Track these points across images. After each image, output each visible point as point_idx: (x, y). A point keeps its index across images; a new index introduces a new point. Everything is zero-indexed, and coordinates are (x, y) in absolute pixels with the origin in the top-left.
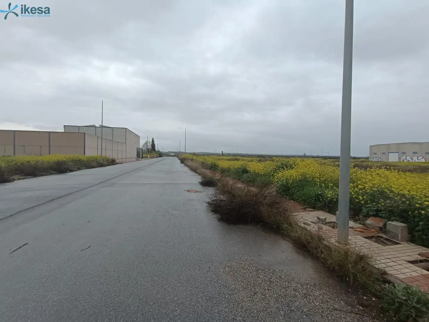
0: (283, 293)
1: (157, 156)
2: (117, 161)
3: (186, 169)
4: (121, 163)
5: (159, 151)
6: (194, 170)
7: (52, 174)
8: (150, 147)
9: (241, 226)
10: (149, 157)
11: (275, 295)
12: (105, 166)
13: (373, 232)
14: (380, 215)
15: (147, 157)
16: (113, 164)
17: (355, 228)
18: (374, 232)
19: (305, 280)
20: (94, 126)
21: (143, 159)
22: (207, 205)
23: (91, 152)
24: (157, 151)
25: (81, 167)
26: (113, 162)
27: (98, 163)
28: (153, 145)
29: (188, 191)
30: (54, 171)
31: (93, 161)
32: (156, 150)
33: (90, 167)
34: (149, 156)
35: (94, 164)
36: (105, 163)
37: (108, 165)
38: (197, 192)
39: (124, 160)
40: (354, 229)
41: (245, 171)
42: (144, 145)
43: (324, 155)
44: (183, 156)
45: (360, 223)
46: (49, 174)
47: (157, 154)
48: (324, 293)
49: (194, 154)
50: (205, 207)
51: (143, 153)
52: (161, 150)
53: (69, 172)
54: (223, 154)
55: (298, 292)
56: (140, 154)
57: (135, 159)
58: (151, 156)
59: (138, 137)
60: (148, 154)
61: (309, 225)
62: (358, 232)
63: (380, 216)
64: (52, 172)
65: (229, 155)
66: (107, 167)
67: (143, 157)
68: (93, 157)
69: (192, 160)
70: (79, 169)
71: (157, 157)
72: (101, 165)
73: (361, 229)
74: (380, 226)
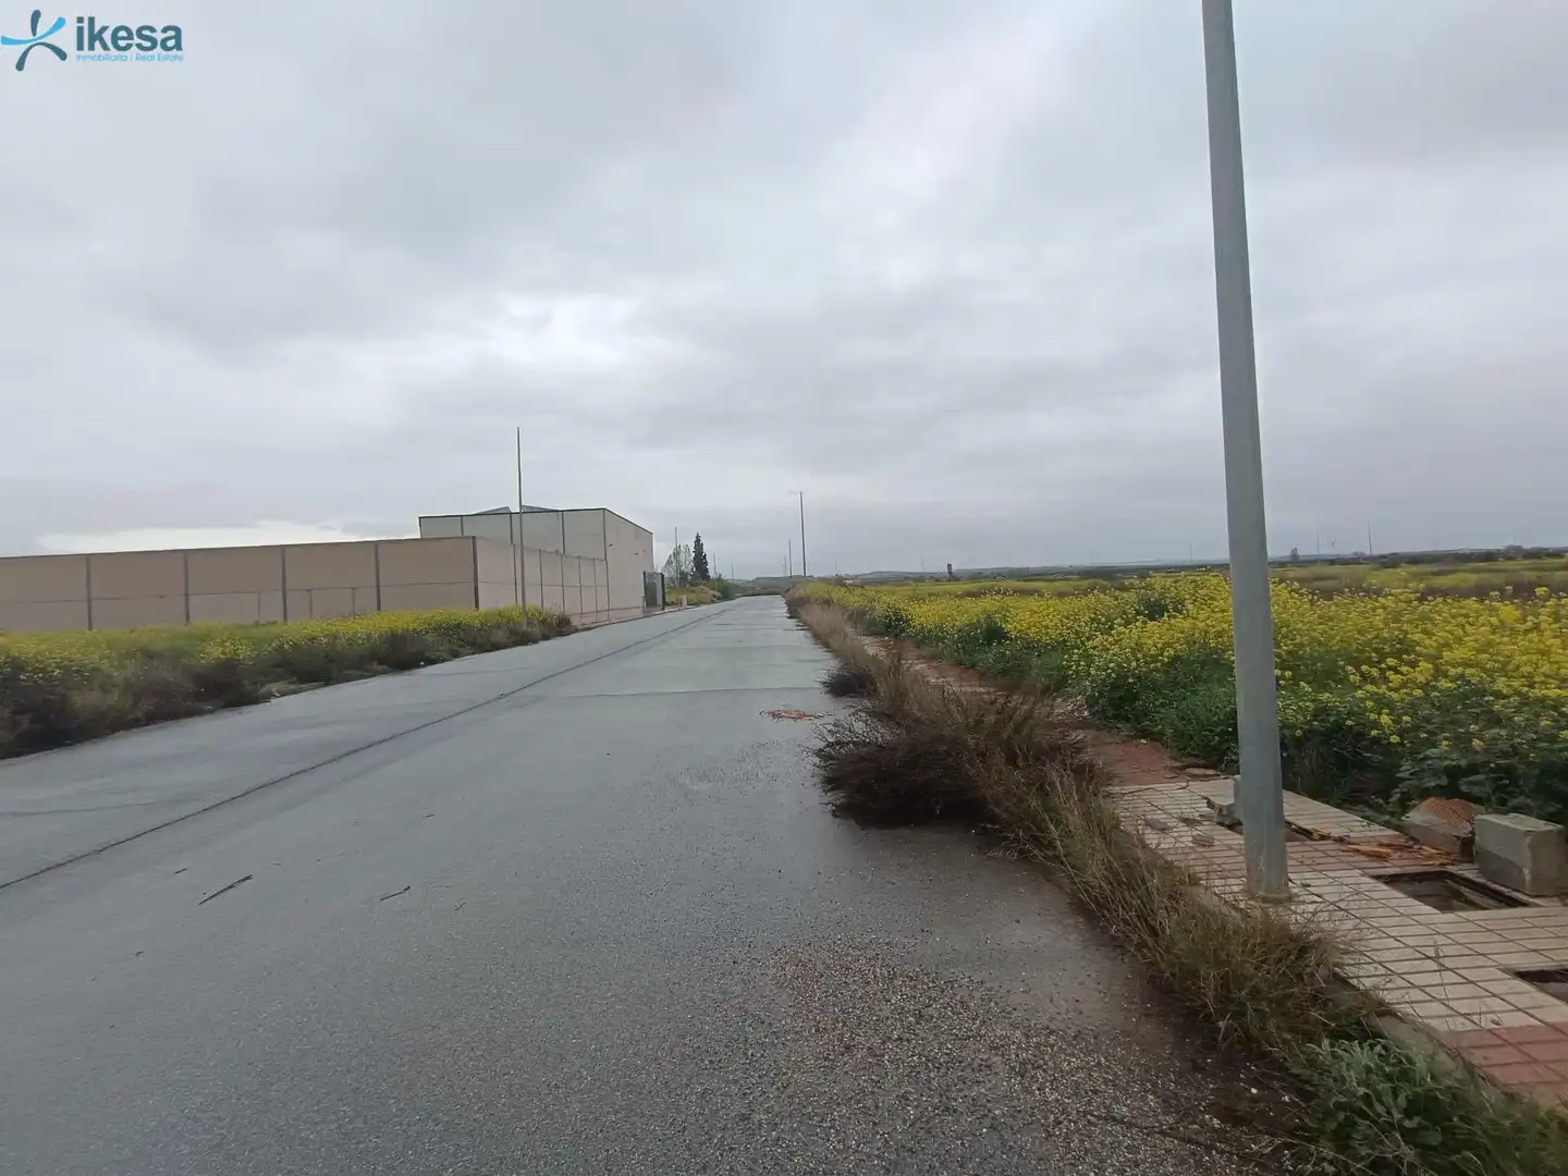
0: (946, 1054)
1: (715, 596)
2: (575, 622)
3: (800, 637)
4: (589, 629)
5: (719, 579)
6: (822, 639)
7: (375, 674)
8: (688, 566)
9: (905, 832)
10: (685, 602)
11: (915, 1058)
12: (535, 641)
13: (1427, 859)
14: (1464, 788)
15: (678, 603)
16: (561, 634)
17: (1356, 841)
18: (1431, 857)
19: (1052, 1019)
20: (504, 512)
21: (666, 610)
22: (817, 760)
23: (496, 600)
24: (713, 580)
25: (461, 646)
26: (560, 627)
27: (514, 632)
28: (700, 560)
29: (776, 715)
30: (381, 663)
31: (499, 626)
32: (712, 574)
33: (489, 648)
34: (684, 598)
35: (500, 636)
36: (536, 631)
37: (546, 637)
38: (805, 715)
39: (603, 617)
40: (1350, 843)
41: (994, 634)
42: (669, 562)
43: (1376, 552)
44: (800, 592)
45: (1387, 824)
46: (370, 674)
47: (714, 589)
48: (1099, 1064)
49: (840, 581)
50: (809, 767)
51: (666, 590)
52: (727, 576)
53: (424, 666)
54: (950, 573)
55: (1003, 1055)
56: (656, 595)
57: (639, 612)
58: (693, 596)
59: (644, 536)
60: (682, 593)
61: (1164, 829)
62: (1362, 858)
63: (1460, 791)
64: (375, 666)
65: (977, 576)
66: (544, 644)
67: (665, 604)
68: (500, 614)
69: (827, 602)
70: (455, 655)
71: (713, 602)
72: (522, 639)
73: (1381, 845)
74: (1463, 836)
